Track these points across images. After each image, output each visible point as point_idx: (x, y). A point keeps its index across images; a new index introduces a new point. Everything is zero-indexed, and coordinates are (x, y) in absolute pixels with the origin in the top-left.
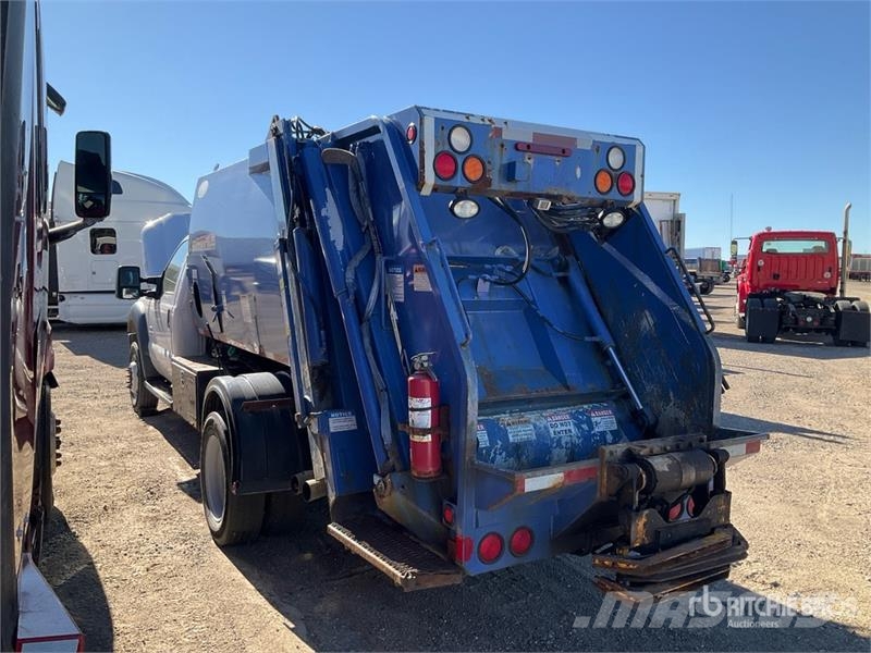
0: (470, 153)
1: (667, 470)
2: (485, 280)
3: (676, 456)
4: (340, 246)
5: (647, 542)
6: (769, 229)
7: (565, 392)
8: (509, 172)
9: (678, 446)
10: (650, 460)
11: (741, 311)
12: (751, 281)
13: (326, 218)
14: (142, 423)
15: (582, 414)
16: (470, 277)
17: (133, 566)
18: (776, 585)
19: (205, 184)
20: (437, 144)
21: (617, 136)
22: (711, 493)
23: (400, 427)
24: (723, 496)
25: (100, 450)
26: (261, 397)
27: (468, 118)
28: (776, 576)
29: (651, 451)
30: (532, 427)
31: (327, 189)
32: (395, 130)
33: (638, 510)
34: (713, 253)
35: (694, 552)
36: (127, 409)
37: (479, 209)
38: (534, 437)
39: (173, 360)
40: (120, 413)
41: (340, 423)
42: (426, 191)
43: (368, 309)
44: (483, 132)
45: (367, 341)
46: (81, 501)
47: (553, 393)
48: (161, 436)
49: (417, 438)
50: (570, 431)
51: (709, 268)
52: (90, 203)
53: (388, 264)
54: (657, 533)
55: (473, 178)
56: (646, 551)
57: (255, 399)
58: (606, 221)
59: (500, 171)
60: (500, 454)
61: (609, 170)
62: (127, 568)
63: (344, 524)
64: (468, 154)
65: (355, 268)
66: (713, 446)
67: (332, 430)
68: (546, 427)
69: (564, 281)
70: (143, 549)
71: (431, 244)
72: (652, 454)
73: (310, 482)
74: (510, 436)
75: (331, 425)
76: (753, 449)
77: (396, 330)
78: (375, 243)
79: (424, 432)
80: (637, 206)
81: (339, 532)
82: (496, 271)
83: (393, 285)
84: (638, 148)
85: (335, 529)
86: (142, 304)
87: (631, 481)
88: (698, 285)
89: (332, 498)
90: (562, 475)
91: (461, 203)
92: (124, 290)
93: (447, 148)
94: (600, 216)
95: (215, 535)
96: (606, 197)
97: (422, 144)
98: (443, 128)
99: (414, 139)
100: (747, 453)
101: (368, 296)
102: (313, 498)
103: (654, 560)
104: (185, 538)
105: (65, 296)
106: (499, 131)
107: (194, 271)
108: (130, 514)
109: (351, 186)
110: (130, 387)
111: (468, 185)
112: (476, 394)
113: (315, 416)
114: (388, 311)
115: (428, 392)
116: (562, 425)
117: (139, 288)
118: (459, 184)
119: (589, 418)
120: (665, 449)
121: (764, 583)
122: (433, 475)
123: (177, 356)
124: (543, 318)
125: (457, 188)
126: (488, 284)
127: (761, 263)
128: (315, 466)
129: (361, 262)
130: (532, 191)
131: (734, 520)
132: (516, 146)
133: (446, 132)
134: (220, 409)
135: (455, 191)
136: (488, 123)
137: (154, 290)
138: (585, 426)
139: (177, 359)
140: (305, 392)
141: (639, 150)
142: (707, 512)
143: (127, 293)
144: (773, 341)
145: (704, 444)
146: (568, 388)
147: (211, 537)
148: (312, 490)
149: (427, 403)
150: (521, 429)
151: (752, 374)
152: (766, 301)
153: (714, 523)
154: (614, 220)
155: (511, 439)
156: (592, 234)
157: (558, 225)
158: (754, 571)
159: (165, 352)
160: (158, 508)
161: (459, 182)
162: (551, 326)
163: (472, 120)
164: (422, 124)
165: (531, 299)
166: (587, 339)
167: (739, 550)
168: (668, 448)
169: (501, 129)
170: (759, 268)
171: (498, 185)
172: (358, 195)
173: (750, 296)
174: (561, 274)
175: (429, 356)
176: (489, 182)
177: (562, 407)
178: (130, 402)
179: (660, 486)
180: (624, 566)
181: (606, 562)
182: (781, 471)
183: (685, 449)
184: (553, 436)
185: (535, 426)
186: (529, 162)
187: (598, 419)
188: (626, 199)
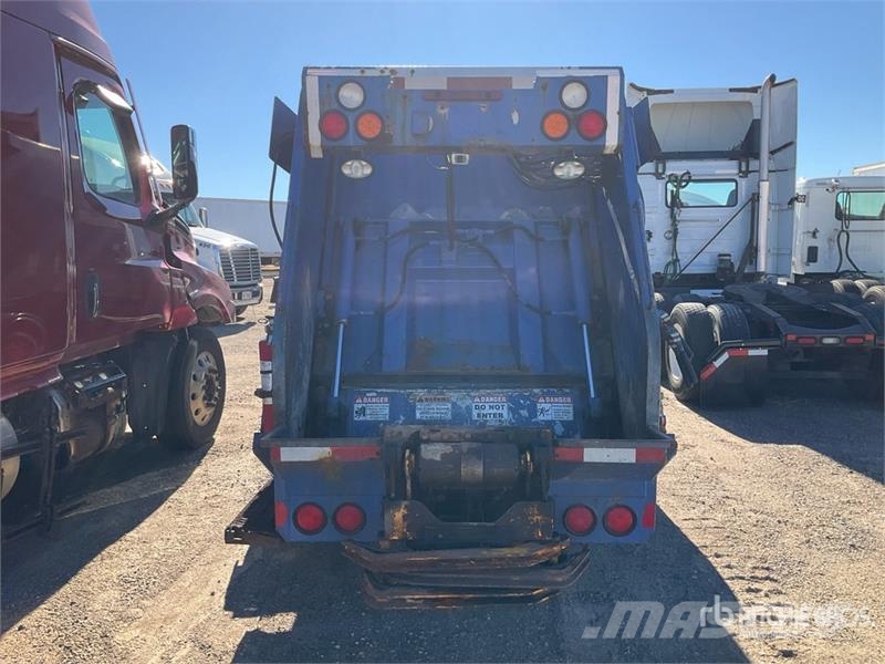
0: (364, 109)
1: (438, 458)
10: (423, 446)
15: (526, 398)
20: (323, 103)
21: (581, 68)
27: (362, 71)
30: (449, 406)
38: (450, 417)
42: (316, 153)
44: (379, 86)
50: (501, 415)
55: (368, 136)
58: (558, 172)
59: (404, 125)
61: (565, 110)
64: (359, 112)
68: (468, 408)
74: (418, 412)
84: (612, 78)
90: (328, 449)
91: (349, 163)
93: (335, 106)
94: (550, 166)
96: (558, 144)
97: (305, 105)
98: (328, 86)
106: (400, 81)
111: (363, 143)
116: (492, 407)
118: (351, 144)
119: (535, 403)
125: (349, 148)
132: (423, 95)
133: (333, 91)
135: (346, 150)
136: (388, 74)
138: (524, 413)
141: (614, 81)
150: (435, 406)
154: (570, 170)
155: (418, 416)
156: (604, 190)
161: (351, 141)
162: (516, 297)
163: (368, 73)
164: (304, 84)
166: (556, 312)
169: (404, 78)
171: (402, 139)
174: (564, 239)
176: (389, 139)
177: (502, 388)
179: (425, 476)
184: (475, 418)
185: (454, 404)
186: (443, 112)
187: (547, 406)
188: (595, 143)
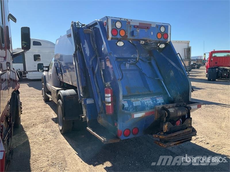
0: (121, 29)
1: (173, 112)
2: (128, 63)
3: (177, 108)
4: (88, 55)
5: (168, 131)
6: (214, 50)
7: (149, 93)
8: (132, 34)
9: (177, 106)
10: (169, 109)
11: (206, 73)
12: (209, 64)
13: (85, 48)
14: (45, 104)
15: (154, 98)
16: (124, 63)
17: (39, 139)
18: (208, 143)
19: (58, 41)
20: (112, 26)
21: (163, 23)
22: (186, 118)
23: (103, 102)
24: (190, 119)
25: (34, 110)
26: (71, 95)
27: (121, 19)
28: (208, 141)
29: (169, 107)
30: (140, 102)
31: (85, 40)
32: (101, 23)
33: (165, 122)
34: (201, 58)
35: (181, 134)
36: (42, 100)
37: (124, 44)
38: (141, 104)
39: (51, 87)
40: (40, 101)
41: (89, 101)
42: (109, 39)
43: (95, 71)
44: (125, 23)
45: (95, 80)
46: (28, 123)
47: (146, 93)
48: (50, 107)
49: (107, 105)
50: (150, 103)
51: (199, 61)
52: (25, 46)
53: (100, 60)
54: (170, 129)
55: (122, 35)
56: (167, 133)
57: (69, 96)
58: (160, 46)
59: (130, 33)
60: (131, 109)
61: (161, 32)
62: (38, 139)
63: (91, 127)
64: (120, 29)
65: (92, 61)
66: (188, 106)
67: (87, 103)
68: (144, 102)
69: (150, 63)
70: (42, 135)
71: (110, 53)
72: (169, 108)
73: (83, 117)
74: (134, 104)
75: (87, 102)
76: (199, 107)
77: (103, 77)
78: (97, 54)
79: (109, 103)
80: (169, 42)
81: (89, 129)
82: (131, 61)
83: (102, 65)
84: (169, 26)
85: (88, 128)
86: (45, 73)
87: (163, 115)
88: (196, 66)
89: (88, 121)
90: (144, 113)
91: (119, 42)
92: (39, 69)
93: (115, 27)
94: (158, 45)
95: (61, 131)
96: (160, 40)
97: (108, 26)
98: (113, 22)
99: (106, 25)
100: (198, 108)
101: (95, 68)
102: (83, 121)
103: (169, 135)
104: (53, 132)
105: (28, 72)
106: (129, 22)
107: (56, 64)
108: (40, 126)
109: (91, 39)
110: (42, 94)
111: (121, 37)
112: (122, 93)
113: (83, 100)
114: (100, 72)
115: (110, 92)
116: (148, 101)
117: (43, 69)
118: (118, 37)
119: (156, 99)
120: (173, 106)
121: (205, 143)
122: (112, 114)
123: (52, 86)
124: (144, 73)
125: (118, 38)
126: (129, 64)
127: (212, 59)
128: (84, 113)
129: (94, 59)
130: (139, 39)
131: (193, 125)
132: (134, 26)
133: (114, 23)
134: (61, 99)
135: (117, 39)
136: (126, 20)
137: (47, 69)
138: (155, 102)
139: (52, 87)
140: (81, 94)
141: (169, 27)
142: (185, 123)
143: (40, 70)
144: (215, 80)
145: (185, 105)
146: (150, 92)
147: (60, 131)
148: (83, 119)
149: (110, 95)
150: (137, 102)
151: (208, 89)
152: (213, 70)
153: (187, 126)
154: (162, 46)
155: (134, 105)
156: (158, 50)
157: (148, 48)
158: (202, 140)
159: (50, 85)
160: (47, 124)
161: (118, 36)
162: (146, 75)
163: (122, 20)
164: (108, 21)
165: (140, 68)
166: (156, 78)
167: (194, 133)
168: (174, 106)
169: (130, 22)
170: (212, 61)
171: (129, 37)
172: (93, 41)
173: (209, 68)
174: (149, 62)
175: (110, 83)
176: (127, 36)
177: (149, 96)
178: (43, 98)
179: (171, 116)
180: (161, 137)
181: (156, 136)
182: (213, 114)
183: (179, 107)
184: (146, 104)
185: (141, 101)
186: (138, 31)
187: (159, 100)
188: (166, 40)
